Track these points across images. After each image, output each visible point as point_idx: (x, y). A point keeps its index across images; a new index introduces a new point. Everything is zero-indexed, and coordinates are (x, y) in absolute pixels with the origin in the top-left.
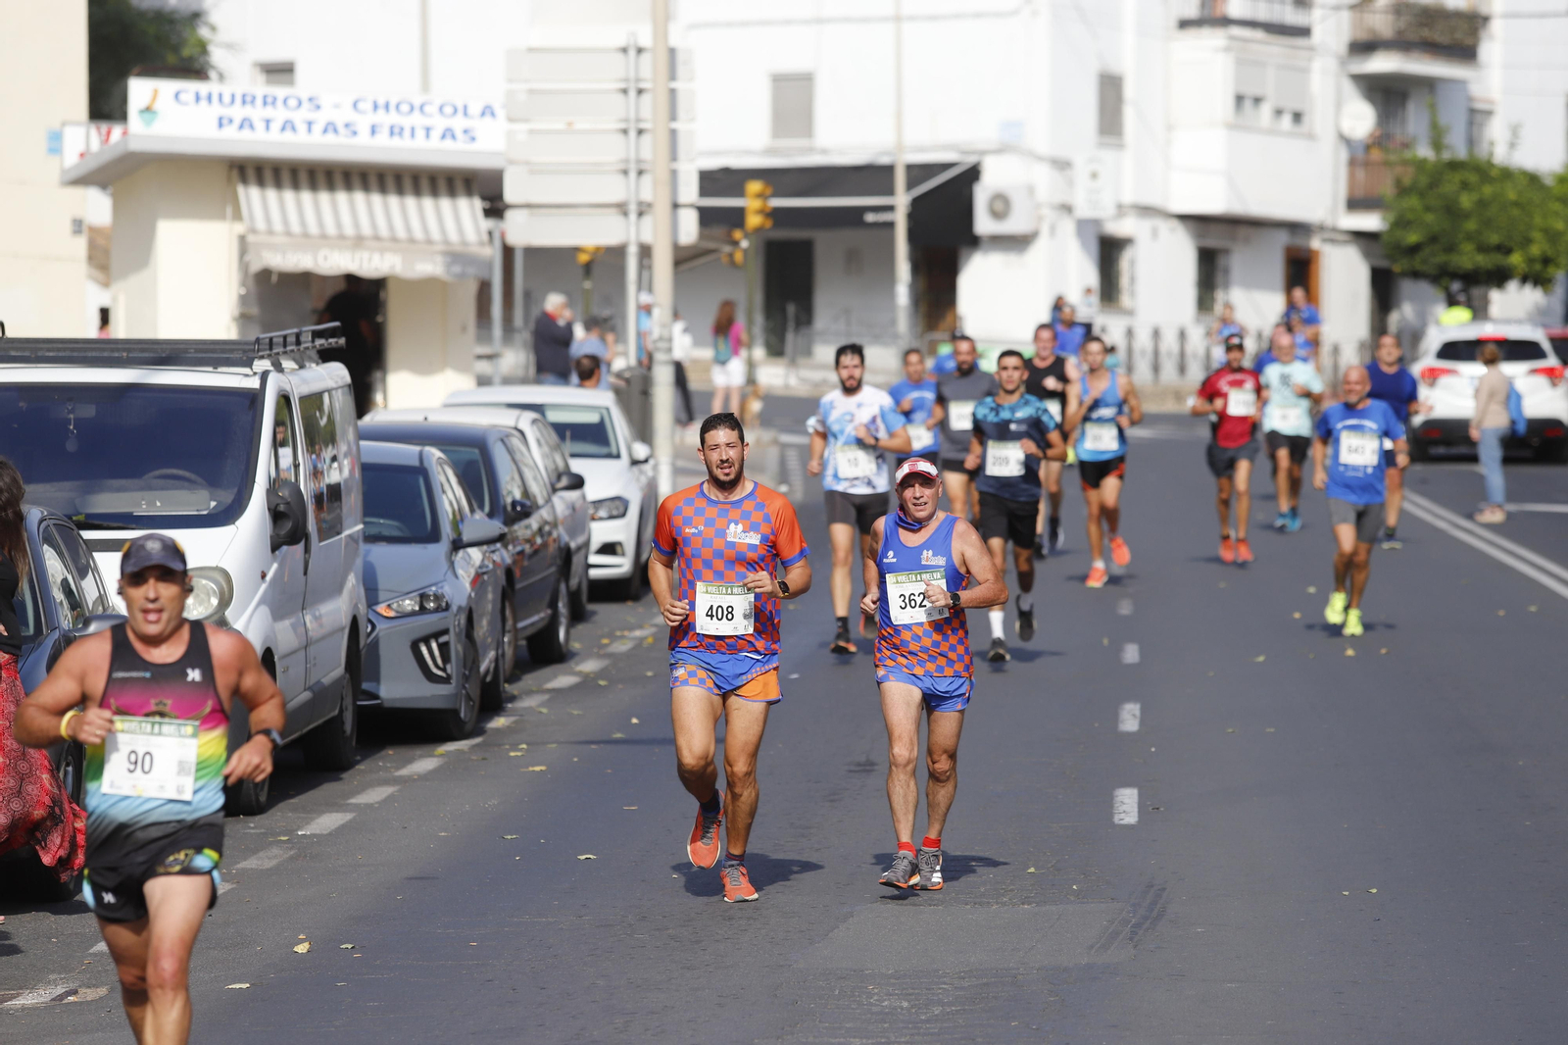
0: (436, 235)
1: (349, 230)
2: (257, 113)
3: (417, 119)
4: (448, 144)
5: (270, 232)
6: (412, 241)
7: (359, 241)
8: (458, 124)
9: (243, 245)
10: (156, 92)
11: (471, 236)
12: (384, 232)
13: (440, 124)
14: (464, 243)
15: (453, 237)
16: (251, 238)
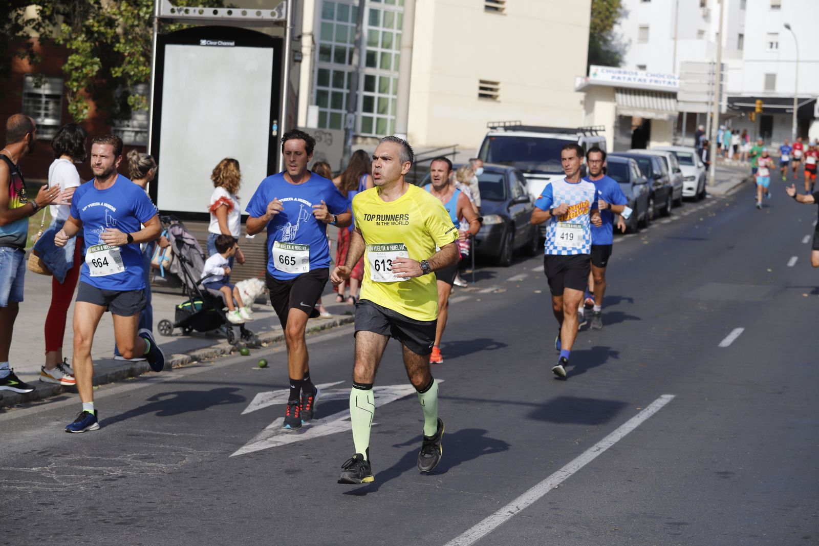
0: (664, 108)
1: (643, 106)
2: (622, 75)
3: (662, 79)
4: (669, 86)
5: (623, 105)
6: (658, 109)
7: (645, 109)
8: (672, 80)
9: (616, 109)
10: (597, 70)
11: (673, 108)
12: (651, 106)
13: (667, 80)
14: (671, 110)
15: (669, 108)
16: (619, 107)
